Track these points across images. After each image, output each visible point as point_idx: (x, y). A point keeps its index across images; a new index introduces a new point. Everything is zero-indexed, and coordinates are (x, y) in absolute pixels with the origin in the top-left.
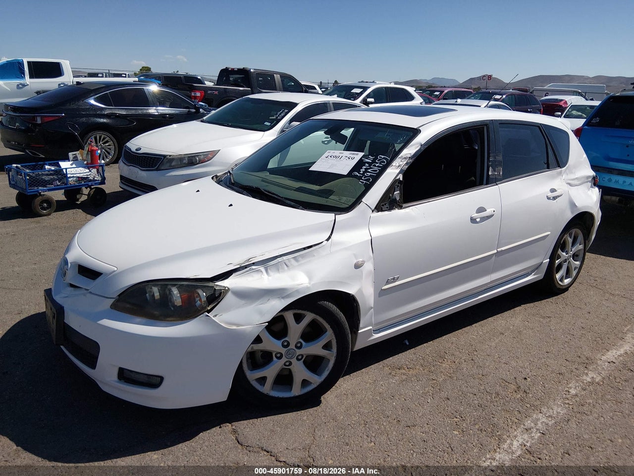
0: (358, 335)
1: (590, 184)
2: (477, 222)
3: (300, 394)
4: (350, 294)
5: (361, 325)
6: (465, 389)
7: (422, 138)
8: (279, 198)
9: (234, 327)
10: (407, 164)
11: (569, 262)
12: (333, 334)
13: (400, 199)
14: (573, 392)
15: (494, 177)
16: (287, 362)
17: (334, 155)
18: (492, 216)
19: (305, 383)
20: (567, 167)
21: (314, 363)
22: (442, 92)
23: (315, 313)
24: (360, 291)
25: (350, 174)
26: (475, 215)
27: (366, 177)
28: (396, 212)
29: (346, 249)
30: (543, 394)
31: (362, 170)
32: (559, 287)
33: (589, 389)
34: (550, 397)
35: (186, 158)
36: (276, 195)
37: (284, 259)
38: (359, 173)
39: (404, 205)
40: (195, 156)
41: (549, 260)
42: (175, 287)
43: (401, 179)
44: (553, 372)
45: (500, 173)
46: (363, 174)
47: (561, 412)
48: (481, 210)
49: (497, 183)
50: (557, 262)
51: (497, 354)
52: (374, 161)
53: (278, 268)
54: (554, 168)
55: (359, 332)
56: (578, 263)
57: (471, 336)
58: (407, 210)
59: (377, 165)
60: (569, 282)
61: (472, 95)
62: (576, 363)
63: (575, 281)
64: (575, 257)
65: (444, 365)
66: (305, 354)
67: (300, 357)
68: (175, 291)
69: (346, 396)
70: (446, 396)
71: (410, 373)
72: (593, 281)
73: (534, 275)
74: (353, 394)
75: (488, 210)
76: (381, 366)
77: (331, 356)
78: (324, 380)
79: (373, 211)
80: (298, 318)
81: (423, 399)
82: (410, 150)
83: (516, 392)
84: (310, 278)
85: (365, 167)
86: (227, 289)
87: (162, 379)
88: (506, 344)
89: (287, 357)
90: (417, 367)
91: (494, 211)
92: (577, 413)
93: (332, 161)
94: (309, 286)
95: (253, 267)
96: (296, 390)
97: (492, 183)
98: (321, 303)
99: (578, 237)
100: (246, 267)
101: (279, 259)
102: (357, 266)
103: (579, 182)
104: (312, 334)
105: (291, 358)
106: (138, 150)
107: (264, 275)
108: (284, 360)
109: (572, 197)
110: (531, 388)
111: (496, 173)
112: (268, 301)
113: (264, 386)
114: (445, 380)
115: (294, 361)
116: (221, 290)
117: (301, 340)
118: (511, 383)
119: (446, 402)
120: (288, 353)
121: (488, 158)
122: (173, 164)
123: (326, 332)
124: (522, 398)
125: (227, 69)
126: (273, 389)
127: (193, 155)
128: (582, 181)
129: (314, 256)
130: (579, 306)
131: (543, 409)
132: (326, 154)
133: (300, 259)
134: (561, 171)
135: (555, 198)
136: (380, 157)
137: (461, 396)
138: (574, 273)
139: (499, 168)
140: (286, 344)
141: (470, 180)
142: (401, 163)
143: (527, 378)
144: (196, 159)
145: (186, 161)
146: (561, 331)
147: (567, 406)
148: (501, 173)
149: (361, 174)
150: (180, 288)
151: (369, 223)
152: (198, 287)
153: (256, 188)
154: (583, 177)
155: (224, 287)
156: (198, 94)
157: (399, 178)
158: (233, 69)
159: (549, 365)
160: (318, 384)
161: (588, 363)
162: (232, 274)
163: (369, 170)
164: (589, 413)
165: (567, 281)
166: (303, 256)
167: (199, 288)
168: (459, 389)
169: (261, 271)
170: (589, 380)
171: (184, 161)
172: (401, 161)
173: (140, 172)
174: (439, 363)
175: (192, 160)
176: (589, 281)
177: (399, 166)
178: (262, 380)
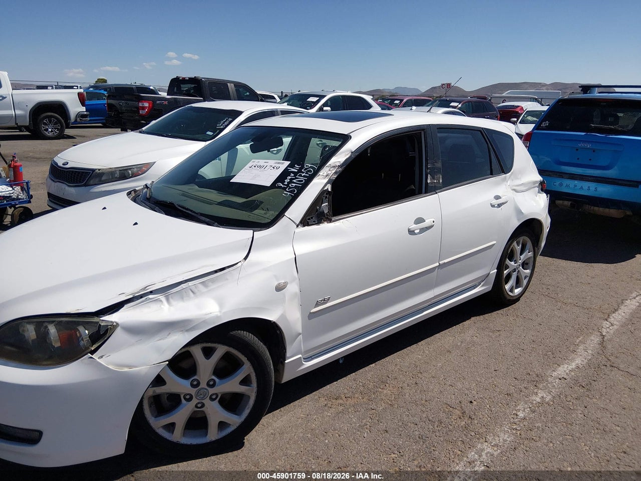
0: (286, 365)
1: (537, 189)
2: (416, 234)
3: (217, 438)
4: (270, 321)
5: (288, 354)
6: (406, 418)
7: (353, 145)
8: (193, 214)
9: (126, 370)
10: (336, 173)
11: (518, 271)
12: (251, 367)
13: (328, 212)
14: (521, 415)
15: (433, 185)
16: (199, 403)
17: (258, 164)
18: (432, 226)
19: (222, 425)
20: (512, 173)
21: (231, 402)
22: (401, 101)
23: (226, 345)
24: (283, 316)
25: (274, 185)
26: (413, 226)
27: (290, 188)
28: (325, 226)
29: (265, 270)
30: (489, 419)
31: (287, 181)
32: (509, 298)
33: (538, 411)
34: (497, 423)
35: (118, 172)
36: (191, 211)
37: (190, 285)
38: (283, 185)
39: (333, 219)
40: (127, 169)
41: (496, 270)
42: (53, 325)
43: (330, 190)
44: (500, 393)
45: (439, 181)
46: (288, 185)
47: (508, 439)
48: (419, 220)
49: (437, 191)
50: (505, 272)
51: (442, 375)
52: (300, 171)
53: (182, 296)
54: (498, 174)
55: (286, 362)
56: (528, 271)
57: (416, 356)
58: (337, 224)
59: (303, 175)
60: (520, 292)
61: (430, 103)
62: (525, 382)
63: (526, 290)
64: (525, 265)
65: (385, 392)
66: (220, 393)
67: (214, 397)
68: (52, 330)
69: (273, 436)
70: (384, 428)
71: (348, 403)
72: (545, 289)
73: (482, 286)
74: (281, 434)
75: (427, 221)
76: (316, 397)
77: (251, 392)
78: (245, 420)
79: (297, 226)
80: (208, 353)
81: (359, 433)
82: (339, 158)
83: (460, 418)
84: (221, 305)
85: (290, 177)
86: (115, 324)
87: (40, 433)
88: (453, 362)
89: (198, 397)
90: (356, 396)
91: (434, 222)
92: (525, 440)
93: (256, 171)
94: (219, 314)
95: (151, 296)
96: (213, 434)
97: (432, 192)
98: (233, 333)
99: (526, 244)
100: (141, 296)
101: (183, 286)
102: (279, 288)
103: (527, 188)
104: (226, 369)
105: (203, 399)
106: (65, 165)
107: (164, 305)
108: (195, 401)
109: (518, 203)
110: (476, 413)
111: (435, 181)
112: (168, 335)
113: (173, 433)
114: (385, 409)
115: (207, 401)
116: (108, 326)
117: (214, 377)
118: (456, 409)
119: (384, 435)
120: (199, 394)
121: (426, 166)
122: (103, 178)
123: (243, 365)
124: (467, 426)
125: (177, 78)
126: (184, 435)
127: (125, 168)
128: (529, 187)
129: (227, 279)
130: (530, 317)
131: (488, 437)
132: (250, 164)
133: (210, 284)
134: (505, 177)
135: (499, 205)
136: (306, 166)
137: (401, 426)
138: (525, 282)
139: (438, 176)
140: (195, 383)
141: (408, 188)
142: (330, 172)
143: (473, 401)
144: (129, 173)
145: (118, 175)
146: (511, 345)
147: (514, 432)
148: (441, 181)
149: (285, 185)
150: (58, 325)
151: (293, 239)
152: (79, 324)
153: (170, 203)
154: (529, 183)
155: (112, 322)
156: (146, 105)
157: (328, 189)
158: (184, 79)
159: (497, 385)
160: (237, 425)
161: (537, 381)
162: (124, 306)
163: (294, 181)
164: (538, 439)
165: (517, 291)
166: (213, 281)
167: (81, 325)
168: (399, 418)
169: (161, 301)
170: (538, 400)
171: (116, 175)
172: (330, 170)
173: (67, 188)
174: (380, 390)
175: (123, 174)
176: (541, 290)
177: (327, 176)
178: (171, 427)
